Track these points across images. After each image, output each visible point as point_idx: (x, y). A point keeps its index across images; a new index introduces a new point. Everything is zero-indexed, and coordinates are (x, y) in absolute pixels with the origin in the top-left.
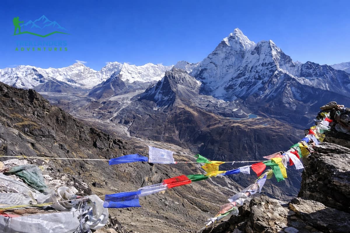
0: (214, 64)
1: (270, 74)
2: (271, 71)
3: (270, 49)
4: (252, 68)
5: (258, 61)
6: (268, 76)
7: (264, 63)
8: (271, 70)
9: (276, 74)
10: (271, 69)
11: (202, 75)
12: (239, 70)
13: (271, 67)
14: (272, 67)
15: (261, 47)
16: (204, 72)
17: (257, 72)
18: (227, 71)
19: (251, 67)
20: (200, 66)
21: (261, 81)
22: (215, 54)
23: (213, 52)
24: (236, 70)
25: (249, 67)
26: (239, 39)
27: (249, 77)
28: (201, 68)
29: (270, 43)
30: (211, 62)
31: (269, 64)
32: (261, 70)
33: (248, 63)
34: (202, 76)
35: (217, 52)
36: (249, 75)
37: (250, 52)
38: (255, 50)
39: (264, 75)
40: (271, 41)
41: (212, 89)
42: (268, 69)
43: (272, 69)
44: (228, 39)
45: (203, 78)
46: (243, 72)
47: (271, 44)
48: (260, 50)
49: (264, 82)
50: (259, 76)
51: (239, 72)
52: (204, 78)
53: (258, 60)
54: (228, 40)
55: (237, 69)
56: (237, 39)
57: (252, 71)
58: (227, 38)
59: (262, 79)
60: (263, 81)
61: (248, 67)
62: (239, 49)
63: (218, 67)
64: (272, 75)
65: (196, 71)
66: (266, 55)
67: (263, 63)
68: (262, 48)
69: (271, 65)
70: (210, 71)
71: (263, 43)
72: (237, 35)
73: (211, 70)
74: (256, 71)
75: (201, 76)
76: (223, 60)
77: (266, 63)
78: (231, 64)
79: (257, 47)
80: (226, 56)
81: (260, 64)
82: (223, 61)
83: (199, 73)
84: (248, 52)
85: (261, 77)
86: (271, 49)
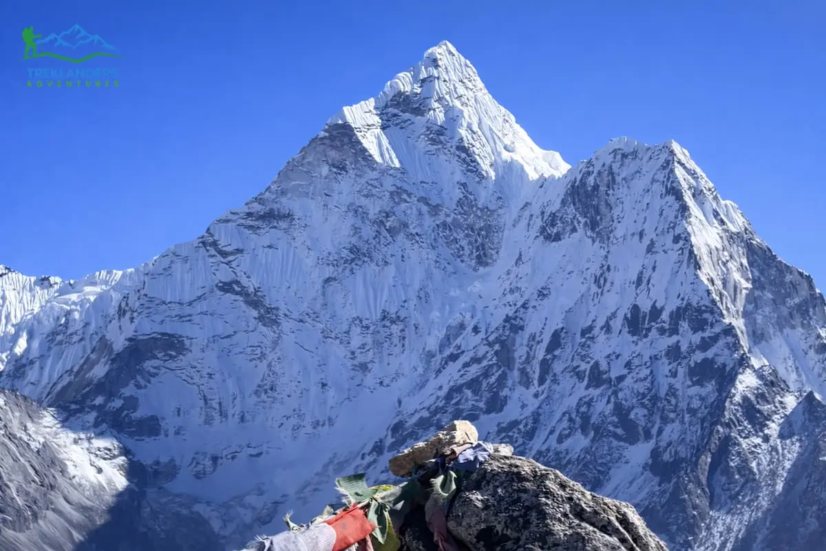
0: (254, 300)
1: (702, 399)
2: (702, 372)
3: (677, 206)
4: (556, 341)
5: (594, 289)
6: (693, 412)
7: (645, 307)
8: (705, 360)
9: (752, 398)
10: (699, 357)
11: (128, 391)
12: (453, 358)
13: (696, 338)
14: (705, 345)
15: (612, 183)
16: (149, 365)
17: (597, 377)
18: (364, 367)
19: (547, 338)
20: (121, 312)
21: (639, 453)
22: (270, 216)
23: (256, 207)
24: (430, 355)
25: (533, 337)
26: (453, 118)
27: (536, 417)
28: (129, 330)
29: (668, 165)
30: (226, 287)
31: (677, 315)
32: (628, 365)
33: (524, 306)
34: (132, 403)
35: (286, 203)
36: (533, 404)
37: (538, 223)
38: (571, 210)
39: (655, 399)
40: (676, 147)
41: (216, 525)
42: (674, 353)
43: (709, 354)
44: (382, 111)
45: (141, 422)
46: (486, 374)
47: (679, 172)
48: (603, 208)
49: (666, 457)
50: (621, 411)
51: (453, 374)
52: (151, 427)
53: (597, 281)
54: (376, 120)
55: (442, 347)
56: (440, 117)
57: (558, 367)
58: (371, 103)
59: (648, 436)
60: (655, 453)
61: (522, 339)
62: (458, 194)
63: (286, 325)
64: (719, 407)
65: (72, 356)
66: (650, 249)
67: (635, 308)
68: (621, 192)
69: (699, 325)
70: (210, 360)
71: (624, 156)
72: (440, 87)
73: (225, 354)
74: (585, 367)
75: (118, 403)
76: (329, 271)
77: (656, 312)
78: (392, 311)
79: (583, 183)
80: (354, 240)
81: (614, 315)
82: (328, 280)
83: (100, 371)
84: (524, 223)
85: (638, 414)
86: (684, 208)
